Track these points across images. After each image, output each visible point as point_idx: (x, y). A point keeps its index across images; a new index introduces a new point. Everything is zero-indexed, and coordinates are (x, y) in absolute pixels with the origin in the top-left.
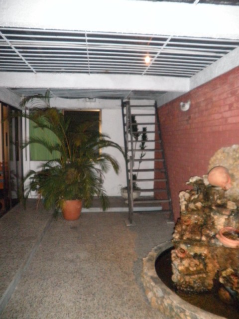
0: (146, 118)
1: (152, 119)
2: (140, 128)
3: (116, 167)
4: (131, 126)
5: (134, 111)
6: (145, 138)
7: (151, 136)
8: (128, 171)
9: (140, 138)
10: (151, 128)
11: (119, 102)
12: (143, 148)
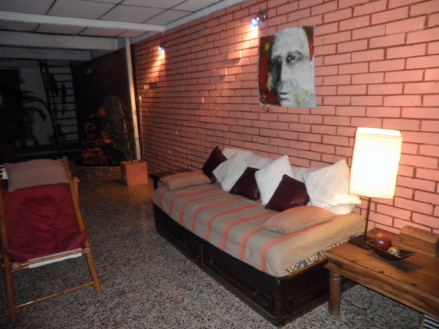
0: (64, 77)
1: (70, 78)
2: (59, 85)
4: (50, 83)
5: (51, 71)
6: (64, 94)
7: (71, 92)
8: (53, 120)
9: (60, 93)
10: (70, 85)
12: (64, 102)
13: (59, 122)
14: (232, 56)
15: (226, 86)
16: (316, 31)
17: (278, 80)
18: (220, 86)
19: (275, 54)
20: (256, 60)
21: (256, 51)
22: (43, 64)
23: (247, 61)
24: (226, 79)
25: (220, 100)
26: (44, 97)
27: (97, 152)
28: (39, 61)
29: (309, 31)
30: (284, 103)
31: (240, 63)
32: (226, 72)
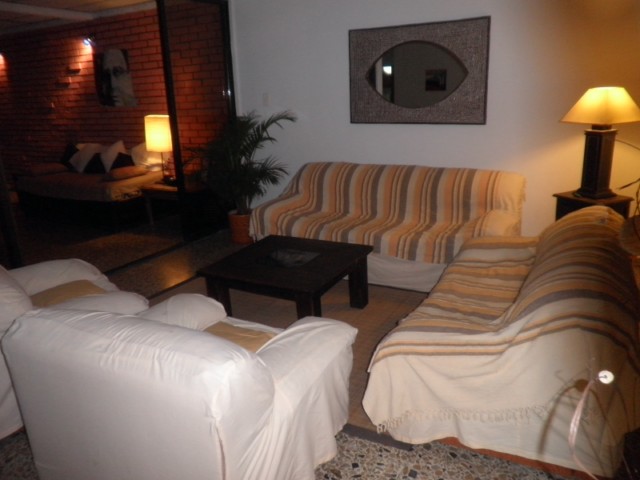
14: (73, 67)
15: (72, 92)
16: (130, 53)
17: (110, 88)
18: (67, 92)
19: (105, 67)
20: (92, 71)
21: (91, 64)
23: (86, 72)
24: (72, 86)
25: (69, 105)
29: (125, 52)
30: (117, 104)
31: (80, 73)
32: (70, 80)
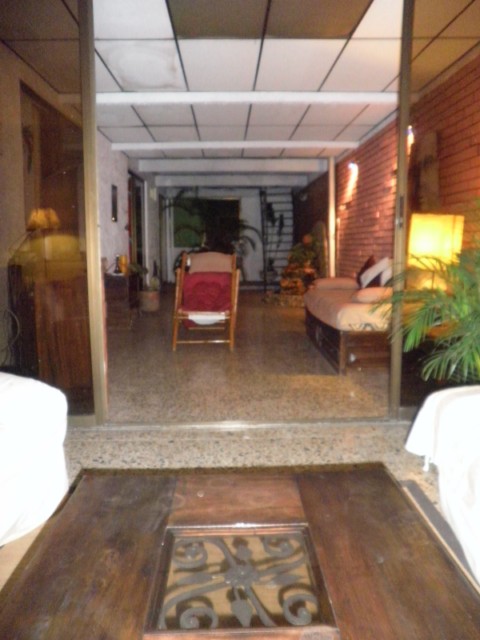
0: (283, 206)
1: (290, 206)
2: (277, 215)
3: (253, 245)
4: (268, 212)
5: (270, 199)
6: (282, 225)
7: (289, 222)
8: (264, 252)
9: (277, 224)
10: (289, 215)
11: (257, 192)
12: (280, 233)
13: (272, 255)
15: (392, 197)
18: (389, 198)
22: (263, 192)
26: (259, 227)
27: (296, 282)
28: (260, 188)
32: (393, 183)
